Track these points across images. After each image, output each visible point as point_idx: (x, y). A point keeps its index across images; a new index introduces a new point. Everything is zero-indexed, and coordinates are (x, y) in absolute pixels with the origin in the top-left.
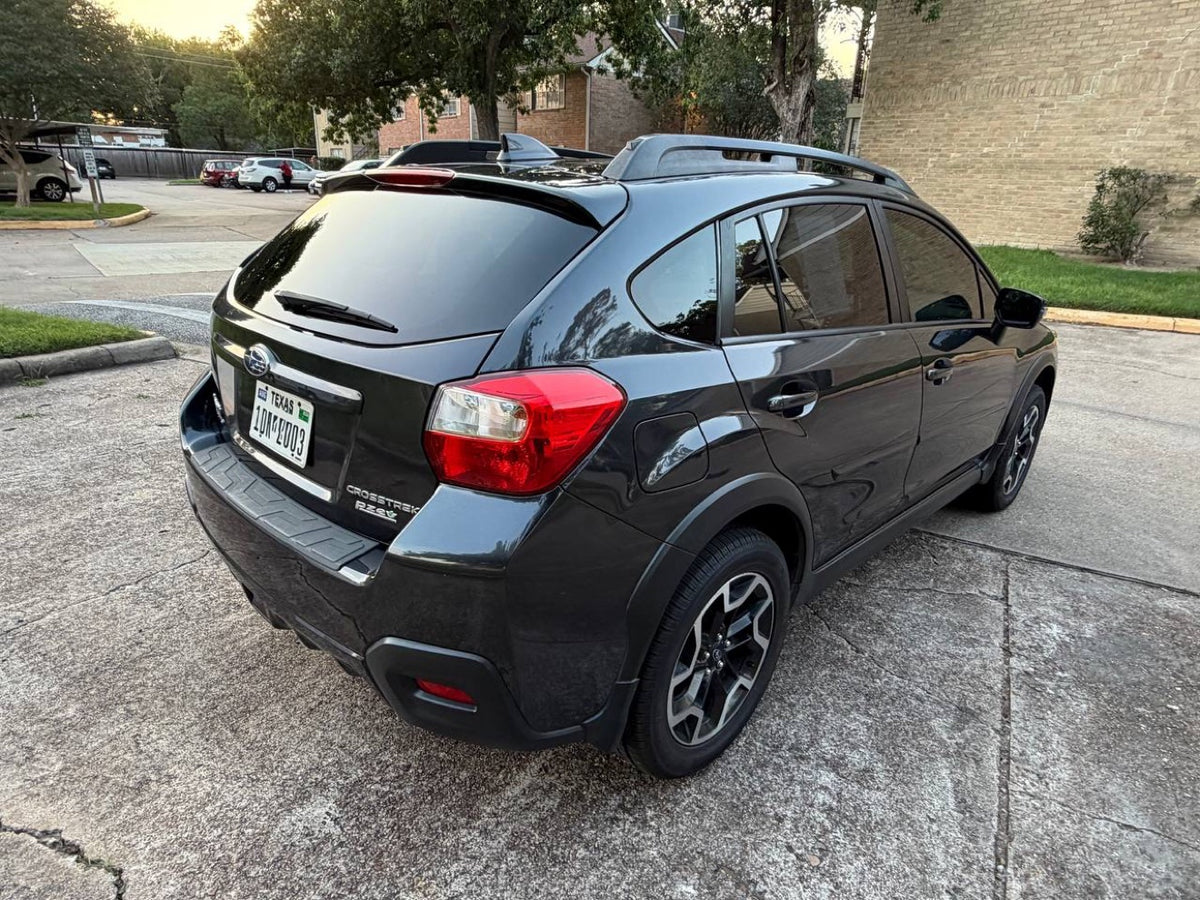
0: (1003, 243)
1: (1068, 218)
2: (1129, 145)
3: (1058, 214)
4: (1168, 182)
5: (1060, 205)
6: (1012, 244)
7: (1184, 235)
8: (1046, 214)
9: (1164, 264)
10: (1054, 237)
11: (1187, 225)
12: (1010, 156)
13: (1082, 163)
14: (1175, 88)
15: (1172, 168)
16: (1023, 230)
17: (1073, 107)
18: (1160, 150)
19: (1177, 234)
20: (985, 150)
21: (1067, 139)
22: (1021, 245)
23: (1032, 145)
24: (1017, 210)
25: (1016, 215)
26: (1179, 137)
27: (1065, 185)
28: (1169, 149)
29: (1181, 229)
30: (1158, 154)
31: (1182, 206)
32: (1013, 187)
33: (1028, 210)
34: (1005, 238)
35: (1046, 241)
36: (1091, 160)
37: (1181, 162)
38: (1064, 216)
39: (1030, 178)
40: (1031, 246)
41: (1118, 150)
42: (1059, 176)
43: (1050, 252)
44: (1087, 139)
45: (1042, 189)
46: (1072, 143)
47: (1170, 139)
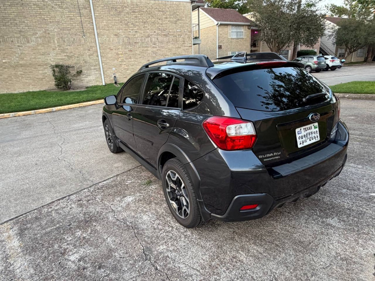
0: (28, 91)
1: (45, 80)
2: (53, 58)
3: (42, 79)
4: (69, 68)
5: (41, 77)
6: (31, 90)
7: (79, 81)
8: (37, 80)
9: (77, 89)
10: (44, 86)
11: (78, 78)
12: (15, 63)
13: (41, 64)
14: (58, 43)
15: (67, 64)
16: (32, 86)
17: (29, 47)
18: (62, 59)
19: (77, 81)
20: (4, 61)
21: (33, 57)
22: (35, 90)
23: (21, 59)
24: (27, 80)
25: (27, 81)
26: (65, 56)
27: (39, 71)
28: (64, 59)
29: (77, 79)
30: (62, 60)
31: (74, 73)
32: (21, 73)
33: (31, 79)
34: (27, 89)
35: (42, 88)
36: (43, 63)
37: (68, 62)
38: (44, 80)
39: (26, 69)
40: (38, 90)
41: (50, 60)
42: (35, 68)
43: (45, 91)
44: (39, 57)
45: (32, 72)
46: (35, 58)
47: (63, 56)
